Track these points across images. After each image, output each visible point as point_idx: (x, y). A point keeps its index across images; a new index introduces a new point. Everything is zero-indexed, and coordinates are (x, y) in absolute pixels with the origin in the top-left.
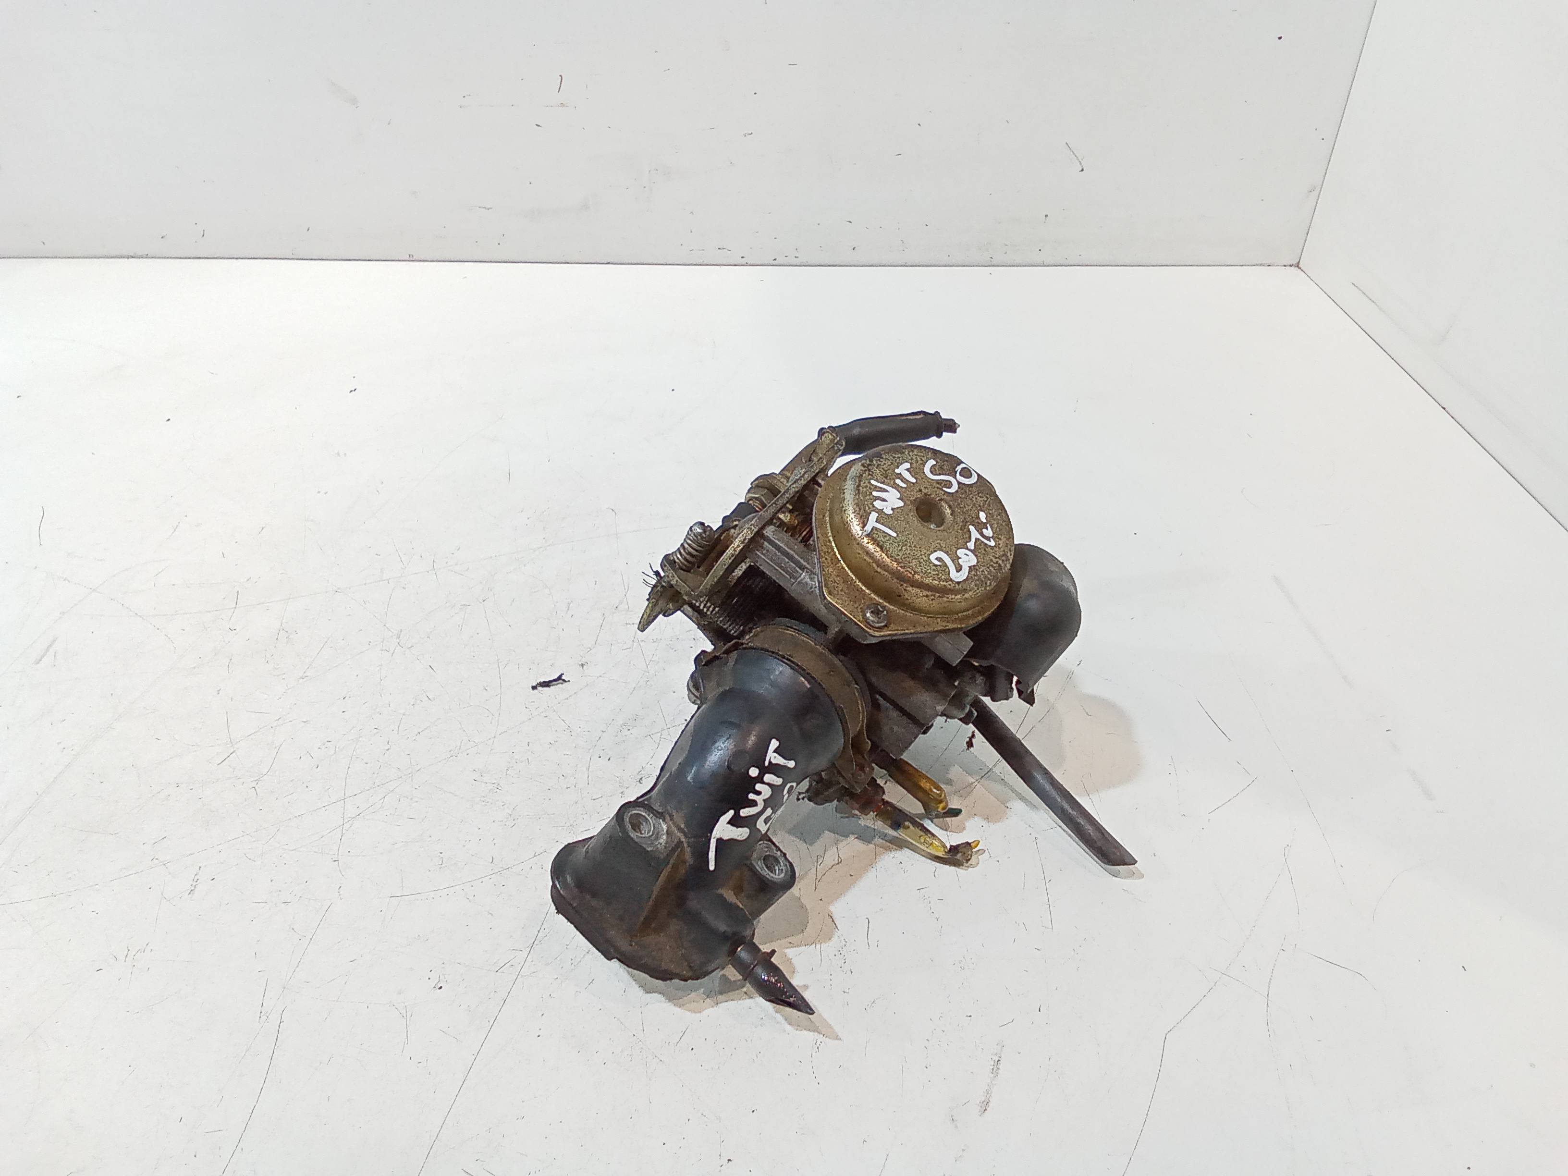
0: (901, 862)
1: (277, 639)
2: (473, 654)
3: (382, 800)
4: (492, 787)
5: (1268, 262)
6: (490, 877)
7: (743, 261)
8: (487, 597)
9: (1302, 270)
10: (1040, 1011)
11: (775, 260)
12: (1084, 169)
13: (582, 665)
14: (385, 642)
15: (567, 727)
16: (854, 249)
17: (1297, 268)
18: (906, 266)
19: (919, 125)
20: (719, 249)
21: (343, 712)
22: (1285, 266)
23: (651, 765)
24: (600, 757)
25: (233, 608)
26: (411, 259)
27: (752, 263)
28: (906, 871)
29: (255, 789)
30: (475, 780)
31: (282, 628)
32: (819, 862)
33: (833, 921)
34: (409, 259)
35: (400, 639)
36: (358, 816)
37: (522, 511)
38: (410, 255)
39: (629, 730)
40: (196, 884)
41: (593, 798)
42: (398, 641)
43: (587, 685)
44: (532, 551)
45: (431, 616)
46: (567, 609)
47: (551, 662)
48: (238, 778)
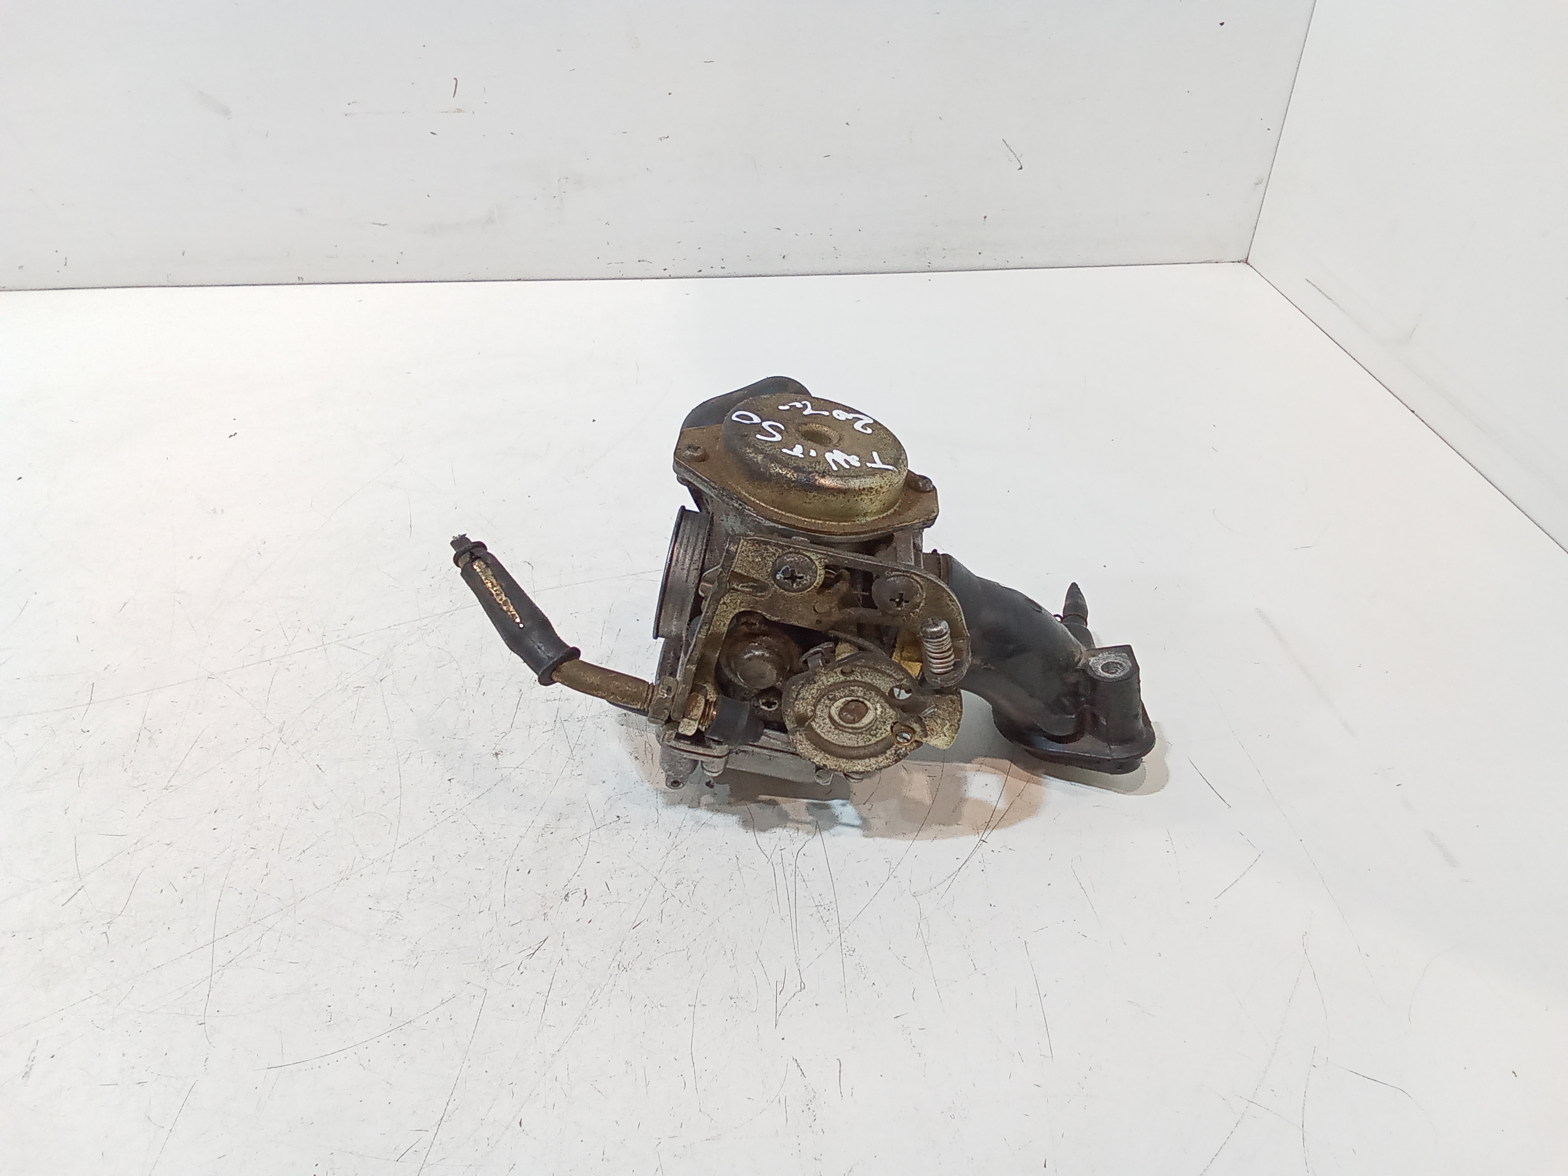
0: (874, 984)
1: (138, 741)
2: (369, 748)
3: (260, 940)
4: (390, 917)
5: (1216, 259)
6: (388, 1034)
7: (666, 274)
8: (385, 676)
9: (1251, 266)
10: (1045, 1166)
11: (700, 271)
12: (1023, 167)
13: (497, 754)
14: (265, 737)
15: (479, 834)
16: (784, 258)
17: (1246, 264)
18: (840, 274)
19: (847, 124)
20: (639, 261)
21: (214, 829)
22: (1233, 262)
23: (578, 876)
24: (518, 870)
25: (86, 704)
26: (301, 282)
27: (675, 275)
28: (880, 995)
29: (106, 935)
30: (370, 909)
31: (143, 727)
32: (779, 990)
33: (798, 1066)
34: (298, 282)
35: (283, 733)
36: (230, 964)
37: (425, 570)
38: (299, 278)
39: (552, 833)
40: (33, 1063)
41: (511, 924)
42: (281, 735)
43: (501, 779)
44: (437, 617)
45: (319, 702)
46: (477, 686)
47: (460, 753)
48: (86, 921)
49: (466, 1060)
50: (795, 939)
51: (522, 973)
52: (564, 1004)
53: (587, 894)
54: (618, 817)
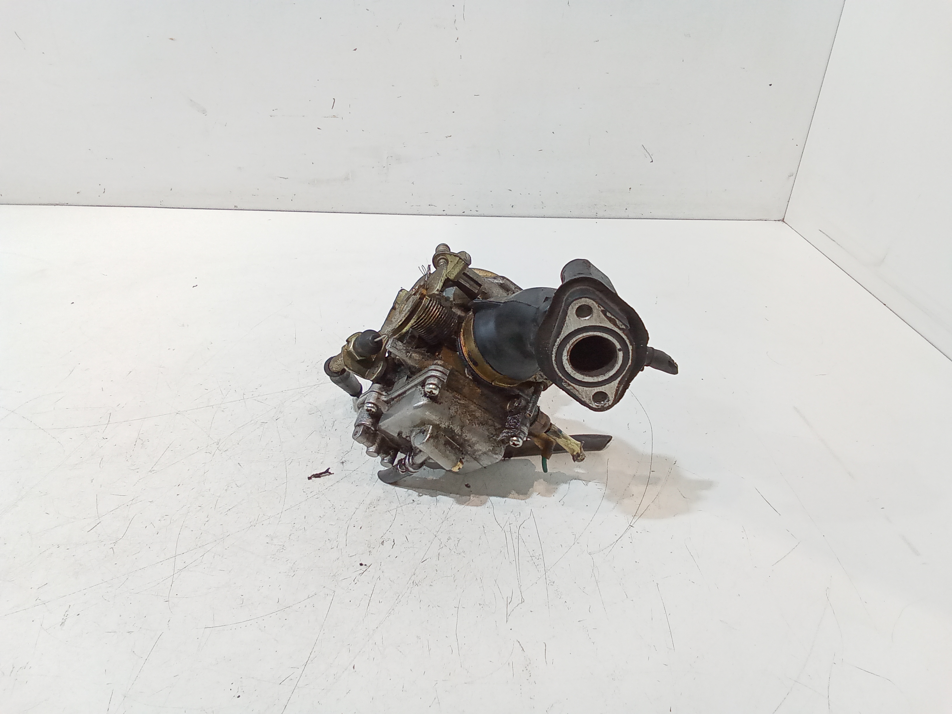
0: (566, 602)
1: (135, 445)
2: (268, 455)
3: (202, 557)
4: (279, 548)
5: (765, 218)
6: (276, 613)
7: (444, 213)
8: (279, 417)
9: (786, 223)
11: (464, 212)
12: (653, 161)
13: (343, 463)
14: (208, 447)
15: (332, 505)
16: (514, 206)
17: (783, 222)
18: (544, 217)
19: (553, 133)
20: (429, 205)
21: (178, 495)
22: (776, 221)
23: (390, 531)
24: (354, 526)
25: (106, 424)
26: (236, 208)
27: (449, 214)
28: (569, 608)
29: (113, 549)
30: (267, 543)
31: (138, 438)
32: (509, 601)
33: (520, 645)
34: (235, 209)
35: (219, 445)
36: (184, 569)
37: (303, 362)
38: (235, 206)
39: (374, 507)
40: (66, 618)
41: (350, 556)
42: (218, 446)
43: (345, 476)
44: (309, 387)
45: (240, 429)
46: (332, 425)
47: (322, 461)
48: (101, 541)
49: (322, 629)
50: (518, 574)
51: (356, 583)
52: (380, 602)
53: (395, 542)
54: (413, 500)
